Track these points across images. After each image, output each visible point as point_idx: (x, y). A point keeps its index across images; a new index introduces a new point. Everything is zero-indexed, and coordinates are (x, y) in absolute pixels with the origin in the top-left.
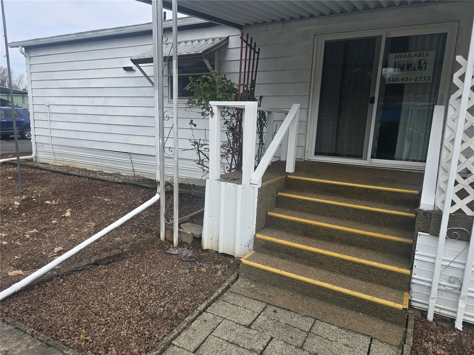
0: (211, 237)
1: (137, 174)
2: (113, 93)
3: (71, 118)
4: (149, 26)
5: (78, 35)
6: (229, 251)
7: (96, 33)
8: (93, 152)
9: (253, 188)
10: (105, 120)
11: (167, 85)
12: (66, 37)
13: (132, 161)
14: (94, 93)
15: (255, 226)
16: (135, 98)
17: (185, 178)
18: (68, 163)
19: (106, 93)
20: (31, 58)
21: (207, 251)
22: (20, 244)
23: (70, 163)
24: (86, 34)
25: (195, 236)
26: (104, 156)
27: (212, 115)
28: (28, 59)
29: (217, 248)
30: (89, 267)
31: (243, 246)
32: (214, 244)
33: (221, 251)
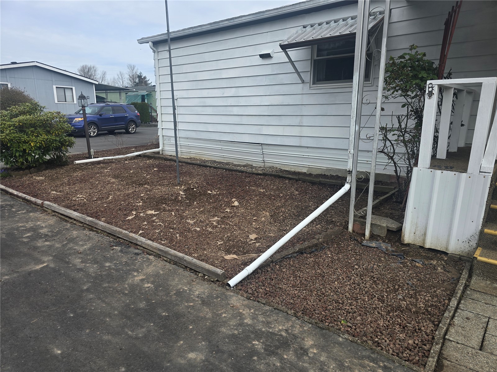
0: (414, 230)
1: (267, 165)
2: (245, 82)
3: (199, 110)
4: (294, 7)
5: (212, 25)
6: (439, 247)
7: (232, 21)
8: (222, 144)
9: (484, 177)
10: (236, 111)
11: (310, 70)
12: (199, 28)
13: (263, 152)
14: (224, 84)
15: (482, 220)
16: (270, 86)
17: (324, 168)
18: (194, 155)
19: (238, 83)
20: (159, 53)
21: (408, 245)
22: (212, 230)
23: (197, 155)
24: (221, 24)
25: (390, 229)
26: (234, 147)
27: (430, 96)
28: (156, 54)
29: (422, 242)
30: (295, 255)
31: (460, 242)
32: (417, 238)
33: (428, 246)
